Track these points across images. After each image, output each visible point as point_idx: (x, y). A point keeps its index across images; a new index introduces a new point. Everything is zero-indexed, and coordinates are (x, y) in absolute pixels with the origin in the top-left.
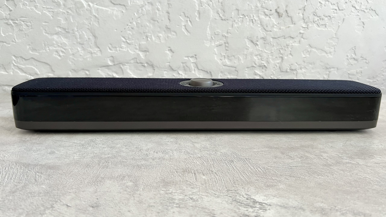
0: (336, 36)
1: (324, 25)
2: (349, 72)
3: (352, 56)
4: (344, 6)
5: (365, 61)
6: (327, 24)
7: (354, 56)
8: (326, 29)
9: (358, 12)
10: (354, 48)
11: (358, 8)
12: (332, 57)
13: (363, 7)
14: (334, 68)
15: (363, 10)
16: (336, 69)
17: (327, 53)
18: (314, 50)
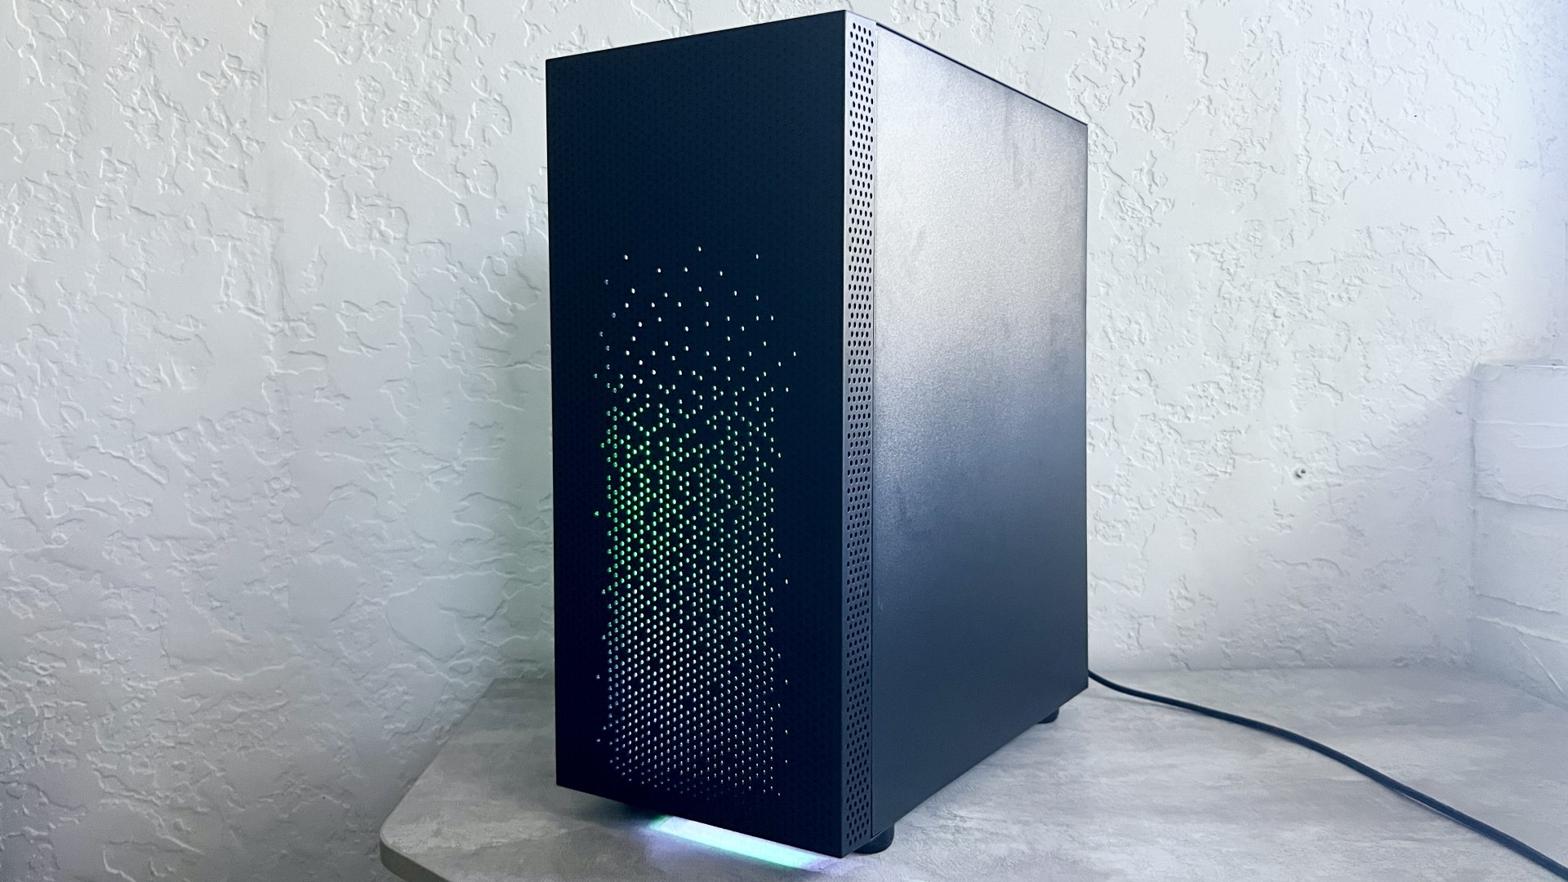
0: (1143, 555)
1: (1117, 536)
2: (1179, 624)
3: (1180, 593)
4: (1152, 501)
5: (1208, 601)
6: (1123, 535)
7: (1183, 592)
8: (1122, 544)
9: (1181, 511)
10: (1182, 579)
11: (1179, 504)
12: (1139, 595)
13: (1188, 502)
14: (1148, 616)
15: (1189, 507)
16: (1152, 619)
17: (1128, 589)
18: (1103, 583)
